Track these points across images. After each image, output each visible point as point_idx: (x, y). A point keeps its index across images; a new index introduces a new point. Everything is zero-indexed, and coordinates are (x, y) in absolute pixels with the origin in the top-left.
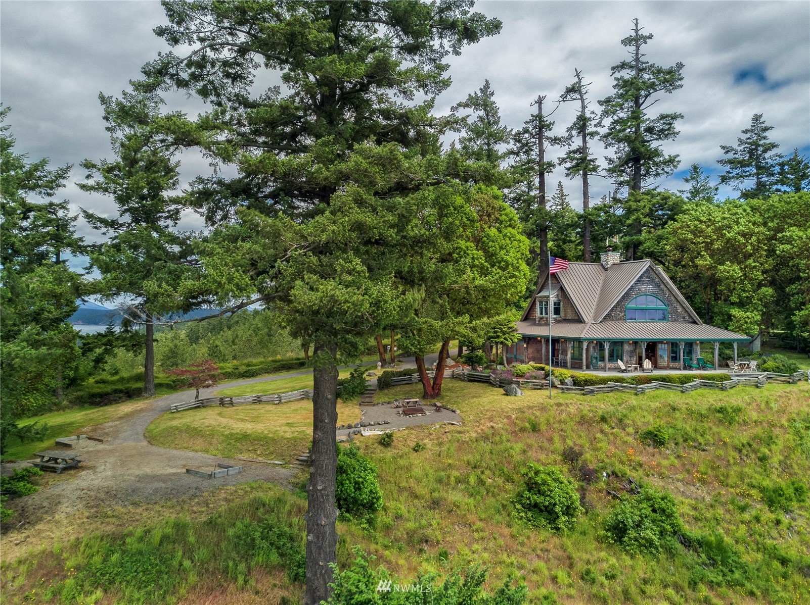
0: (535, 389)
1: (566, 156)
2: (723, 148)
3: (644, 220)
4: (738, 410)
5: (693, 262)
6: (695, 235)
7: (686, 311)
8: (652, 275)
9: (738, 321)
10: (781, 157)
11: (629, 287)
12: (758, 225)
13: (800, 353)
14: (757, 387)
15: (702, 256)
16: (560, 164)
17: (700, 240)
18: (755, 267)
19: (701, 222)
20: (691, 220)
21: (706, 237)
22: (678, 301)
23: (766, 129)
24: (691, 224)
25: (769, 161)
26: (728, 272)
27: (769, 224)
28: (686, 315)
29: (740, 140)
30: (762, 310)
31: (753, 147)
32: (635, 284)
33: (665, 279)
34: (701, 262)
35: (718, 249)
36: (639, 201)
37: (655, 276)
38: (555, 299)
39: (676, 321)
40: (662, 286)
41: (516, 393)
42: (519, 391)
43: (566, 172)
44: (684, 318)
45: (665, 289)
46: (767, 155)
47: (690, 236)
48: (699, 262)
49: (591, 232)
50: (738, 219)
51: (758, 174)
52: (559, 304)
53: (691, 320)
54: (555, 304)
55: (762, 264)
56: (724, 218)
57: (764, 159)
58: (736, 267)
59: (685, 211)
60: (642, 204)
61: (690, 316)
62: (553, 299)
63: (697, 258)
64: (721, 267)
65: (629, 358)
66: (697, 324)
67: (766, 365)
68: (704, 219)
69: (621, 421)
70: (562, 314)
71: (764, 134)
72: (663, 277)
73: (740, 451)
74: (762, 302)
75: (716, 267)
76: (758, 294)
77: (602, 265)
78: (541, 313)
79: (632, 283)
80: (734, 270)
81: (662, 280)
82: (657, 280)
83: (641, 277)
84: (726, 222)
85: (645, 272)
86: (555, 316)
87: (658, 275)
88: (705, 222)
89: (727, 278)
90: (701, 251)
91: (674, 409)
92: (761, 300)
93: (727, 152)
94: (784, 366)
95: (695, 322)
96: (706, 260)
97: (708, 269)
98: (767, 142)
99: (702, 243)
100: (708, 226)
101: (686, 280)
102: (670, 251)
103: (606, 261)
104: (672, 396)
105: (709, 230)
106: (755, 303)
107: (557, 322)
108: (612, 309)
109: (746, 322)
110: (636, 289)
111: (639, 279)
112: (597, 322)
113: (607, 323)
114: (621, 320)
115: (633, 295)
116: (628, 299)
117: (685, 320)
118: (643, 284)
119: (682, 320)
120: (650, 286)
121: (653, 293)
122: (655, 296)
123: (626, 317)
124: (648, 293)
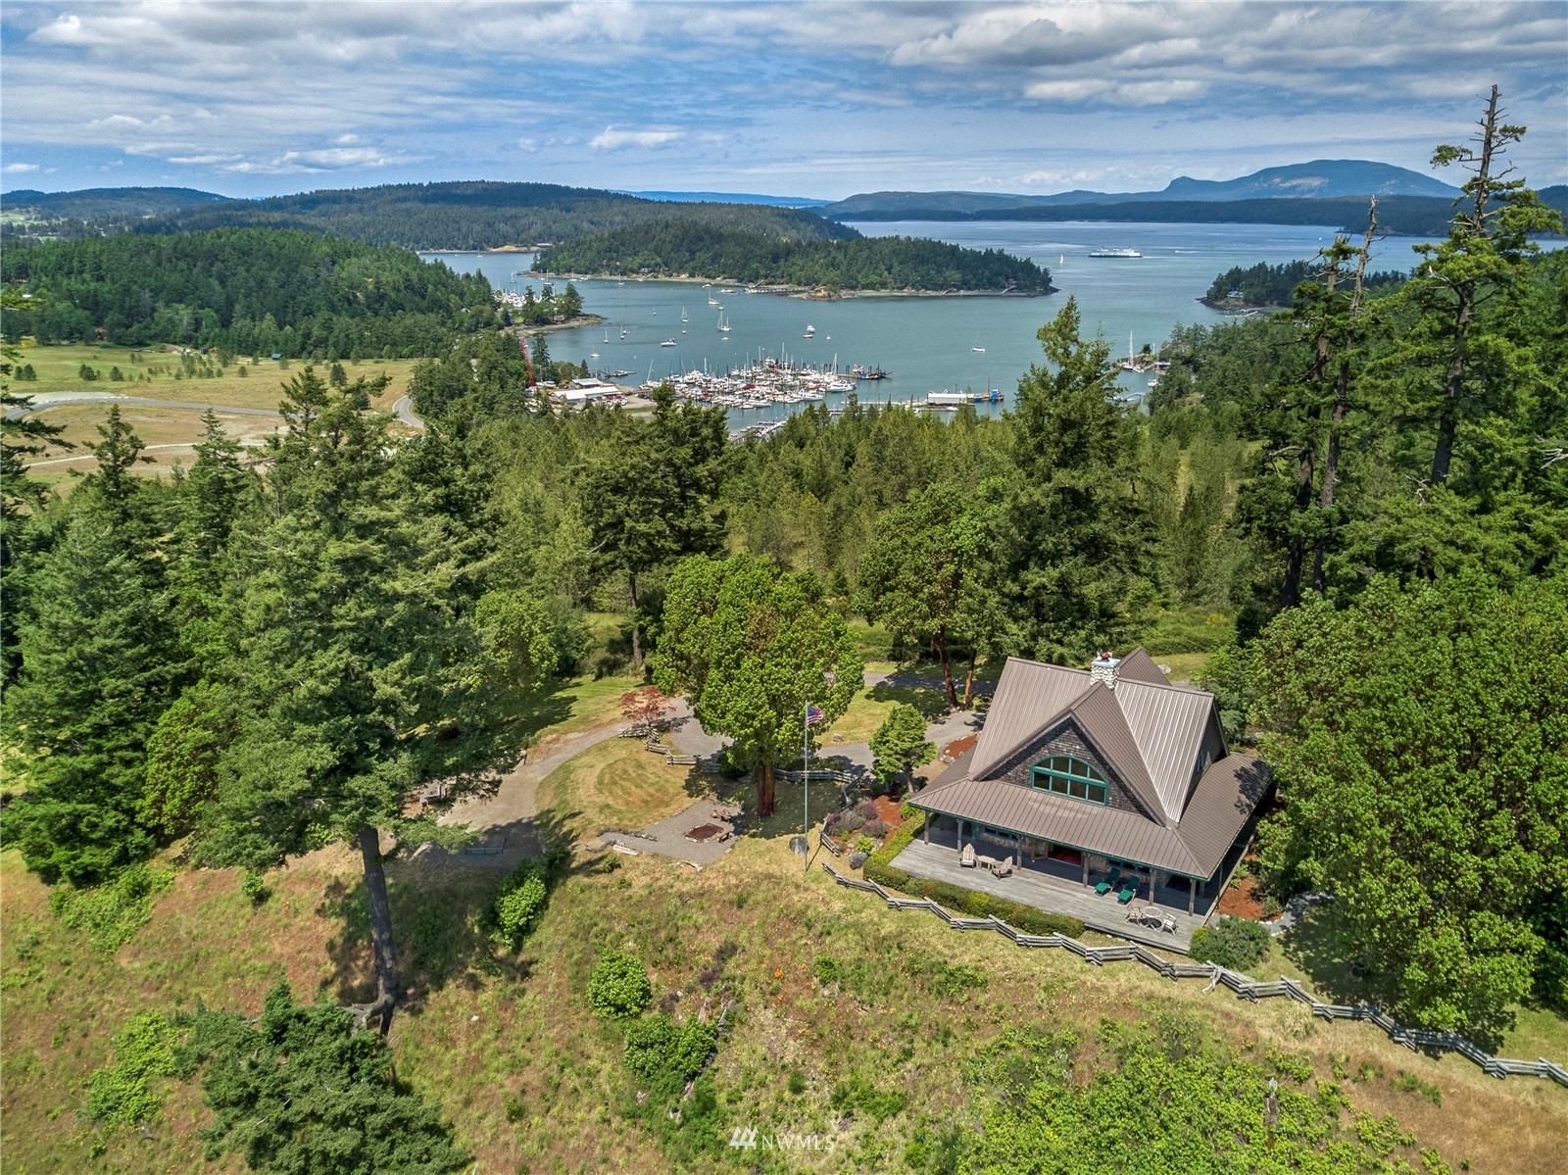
32: (1051, 738)
39: (1121, 808)
66: (1155, 822)
79: (1040, 736)
110: (1052, 745)
111: (1057, 732)
112: (976, 779)
113: (995, 783)
114: (1022, 783)
115: (1044, 752)
116: (1036, 758)
117: (1140, 811)
118: (1064, 742)
119: (1134, 809)
120: (1077, 747)
121: (1082, 758)
122: (1086, 762)
123: (1031, 781)
124: (1073, 755)
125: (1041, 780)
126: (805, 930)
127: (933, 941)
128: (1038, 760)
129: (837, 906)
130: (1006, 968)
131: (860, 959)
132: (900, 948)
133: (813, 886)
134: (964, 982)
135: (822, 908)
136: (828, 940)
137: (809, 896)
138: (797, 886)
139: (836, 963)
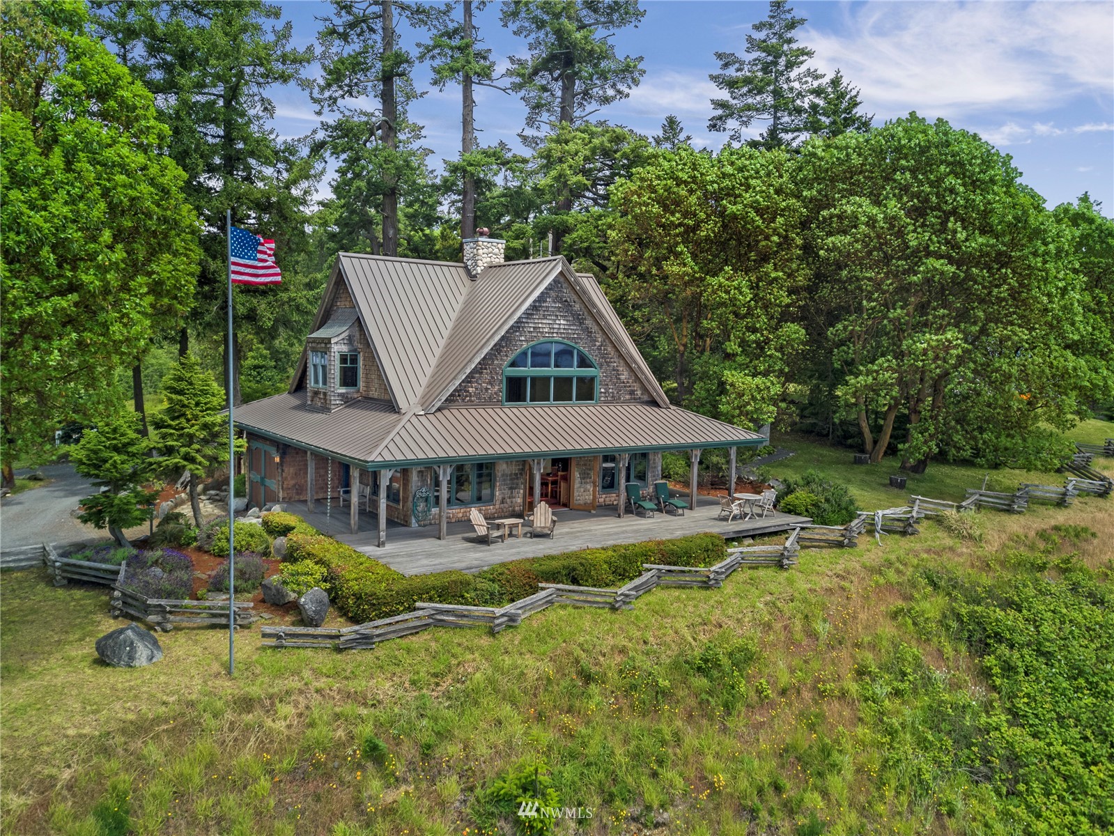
0: (213, 627)
1: (431, 43)
2: (719, 56)
3: (574, 179)
4: (744, 658)
5: (659, 268)
6: (666, 208)
7: (637, 379)
8: (567, 294)
9: (741, 395)
10: (817, 77)
11: (511, 323)
12: (787, 195)
13: (833, 445)
14: (780, 566)
15: (678, 255)
16: (421, 58)
17: (676, 218)
18: (776, 279)
19: (679, 182)
20: (658, 178)
21: (686, 215)
22: (621, 356)
23: (792, 25)
24: (659, 185)
25: (796, 85)
26: (727, 292)
27: (805, 193)
28: (636, 386)
29: (750, 40)
30: (781, 371)
31: (770, 58)
32: (528, 315)
33: (594, 306)
34: (676, 269)
35: (707, 238)
36: (567, 142)
37: (575, 297)
38: (345, 349)
39: (615, 400)
40: (589, 322)
41: (131, 657)
42: (142, 651)
43: (433, 75)
44: (632, 393)
45: (595, 328)
46: (793, 74)
47: (656, 209)
48: (672, 268)
49: (476, 202)
50: (746, 179)
51: (776, 108)
52: (354, 360)
53: (646, 398)
54: (343, 359)
55: (789, 276)
56: (724, 175)
57: (788, 80)
58: (742, 281)
59: (649, 158)
60: (571, 147)
61: (645, 390)
62: (338, 348)
63: (666, 259)
64: (714, 281)
65: (507, 492)
66: (658, 406)
67: (790, 498)
68: (685, 177)
69: (426, 751)
70: (361, 384)
71: (789, 35)
72: (590, 300)
73: (753, 814)
74: (783, 354)
75: (702, 280)
76: (778, 337)
77: (466, 267)
78: (316, 382)
79: (519, 314)
80: (738, 288)
81: (588, 305)
82: (577, 307)
83: (541, 298)
84: (727, 183)
85: (548, 288)
86: (343, 390)
87: (581, 295)
88: (685, 182)
89: (723, 304)
90: (677, 244)
91: (588, 678)
92: (780, 349)
93: (726, 65)
94: (827, 500)
95: (654, 403)
96: (685, 265)
97: (686, 284)
98: (794, 46)
99: (680, 225)
100: (691, 192)
101: (645, 305)
102: (618, 244)
103: (475, 258)
104: (587, 625)
105: (693, 199)
106: (770, 356)
107: (348, 402)
108: (471, 376)
109: (754, 398)
110: (529, 327)
111: (535, 304)
114: (491, 402)
115: (522, 341)
116: (510, 353)
117: (635, 399)
118: (545, 317)
119: (628, 397)
120: (562, 322)
121: (568, 338)
122: (573, 344)
123: (503, 395)
124: (557, 338)
128: (511, 356)
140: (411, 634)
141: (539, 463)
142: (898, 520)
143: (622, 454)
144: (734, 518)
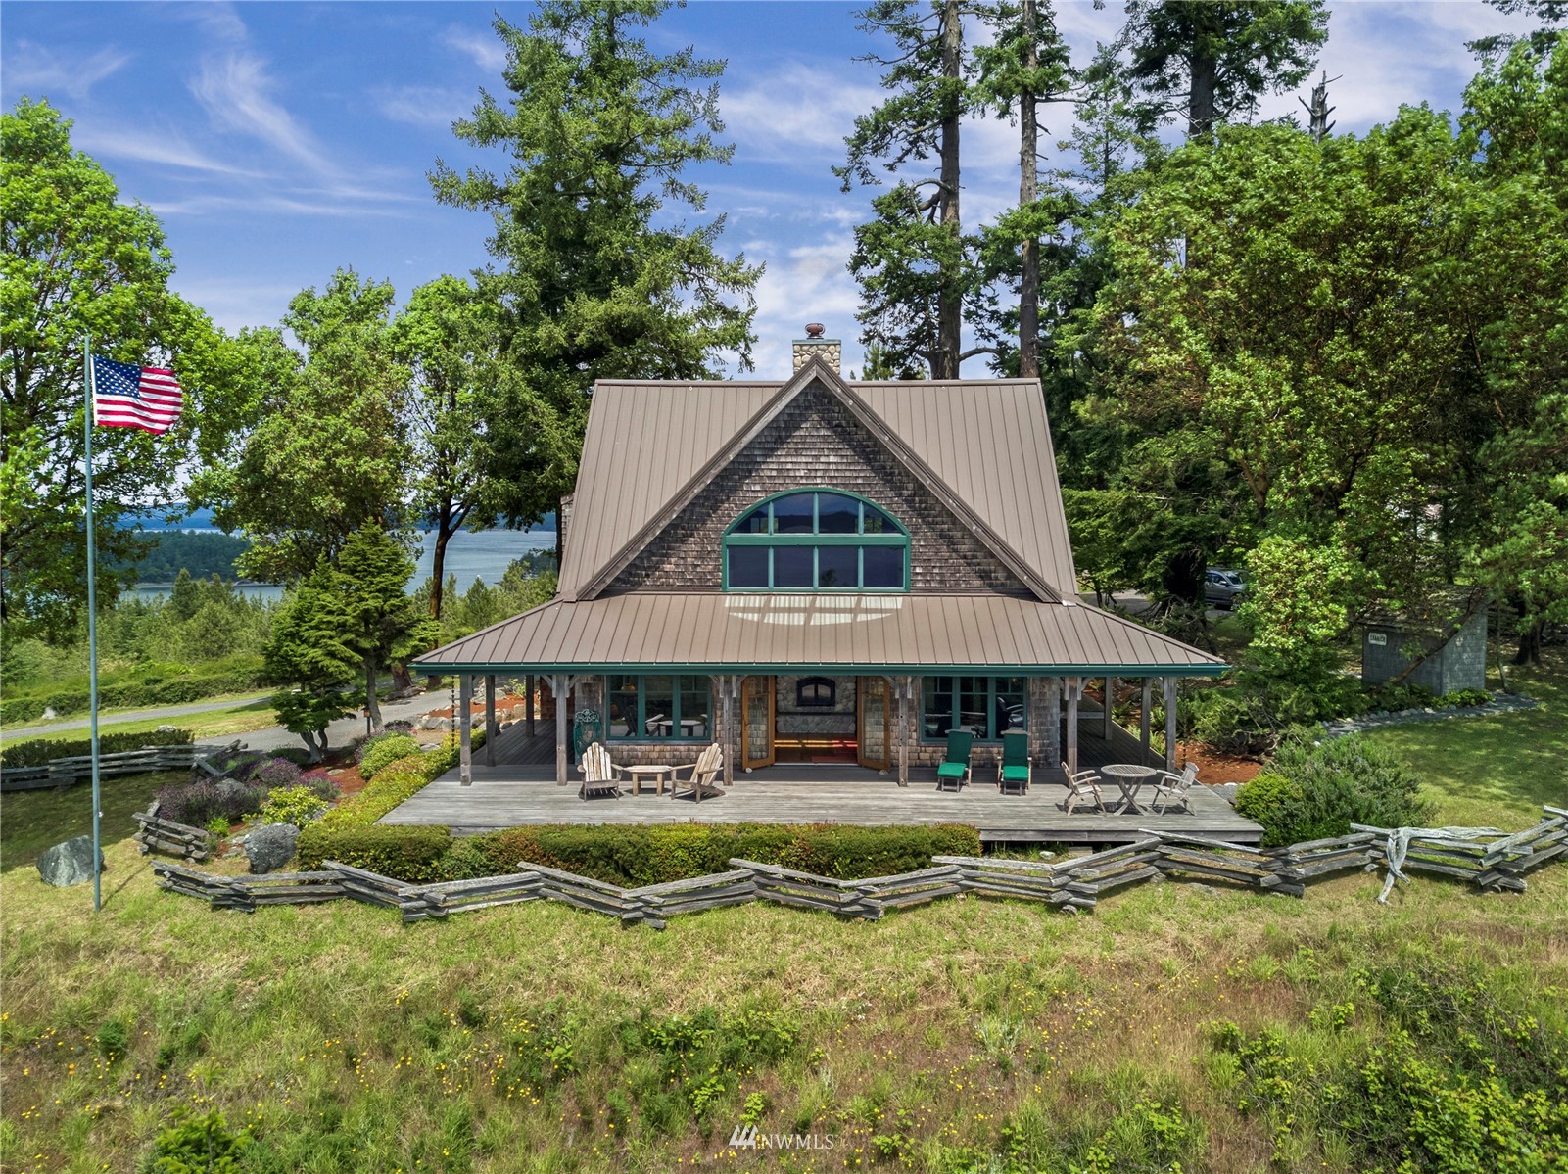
22: (950, 511)
32: (766, 451)
33: (885, 430)
39: (946, 587)
61: (1007, 569)
66: (1035, 598)
72: (877, 420)
81: (872, 430)
87: (857, 413)
95: (1029, 593)
110: (769, 469)
111: (780, 433)
112: (584, 596)
113: (631, 600)
114: (702, 585)
115: (754, 492)
116: (734, 510)
117: (991, 586)
118: (798, 452)
119: (977, 582)
120: (832, 459)
121: (845, 485)
122: (855, 495)
123: (724, 575)
124: (821, 483)
125: (747, 571)
126: (102, 1065)
127: (579, 972)
128: (737, 515)
129: (218, 968)
130: (842, 985)
131: (330, 1097)
132: (470, 1019)
133: (127, 936)
134: (731, 1058)
135: (161, 990)
136: (197, 1070)
137: (110, 968)
138: (66, 951)
139: (241, 1136)
140: (313, 903)
141: (727, 682)
142: (1462, 853)
143: (900, 677)
144: (1077, 810)
